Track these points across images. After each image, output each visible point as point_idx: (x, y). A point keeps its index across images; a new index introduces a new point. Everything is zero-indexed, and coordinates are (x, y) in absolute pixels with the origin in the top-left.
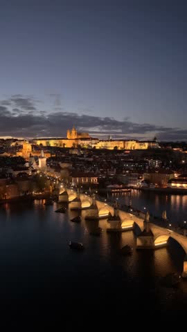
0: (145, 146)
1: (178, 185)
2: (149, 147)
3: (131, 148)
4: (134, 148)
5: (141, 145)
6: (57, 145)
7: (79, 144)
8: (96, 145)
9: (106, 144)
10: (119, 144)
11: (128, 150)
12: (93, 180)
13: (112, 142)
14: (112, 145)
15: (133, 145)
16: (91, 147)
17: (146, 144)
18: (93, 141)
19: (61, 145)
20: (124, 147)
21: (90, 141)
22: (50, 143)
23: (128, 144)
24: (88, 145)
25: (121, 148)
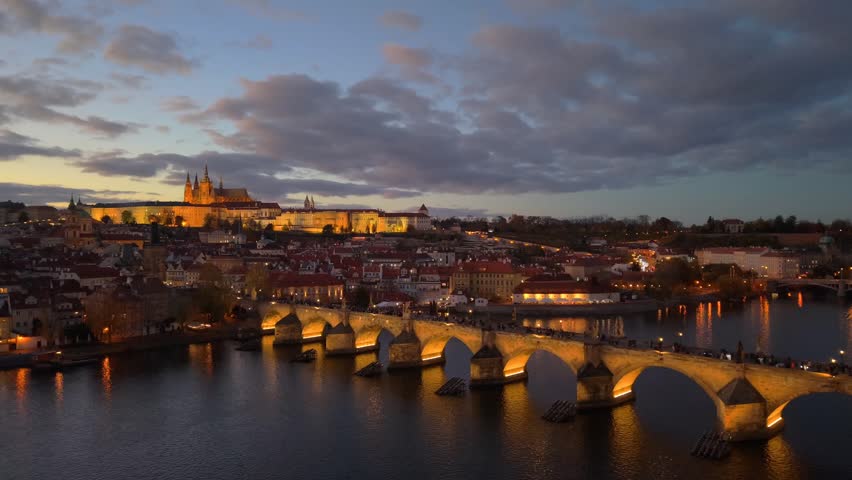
0: (402, 226)
1: (539, 297)
2: (410, 228)
3: (368, 229)
4: (374, 230)
5: (390, 223)
6: (159, 219)
7: (223, 218)
8: (271, 221)
9: (302, 220)
10: (334, 219)
11: (362, 235)
12: (332, 293)
13: (318, 215)
14: (318, 222)
15: (372, 223)
16: (259, 225)
17: (404, 221)
18: (264, 210)
19: (169, 221)
20: (350, 227)
21: (255, 212)
22: (134, 215)
23: (357, 220)
24: (251, 221)
25: (342, 229)
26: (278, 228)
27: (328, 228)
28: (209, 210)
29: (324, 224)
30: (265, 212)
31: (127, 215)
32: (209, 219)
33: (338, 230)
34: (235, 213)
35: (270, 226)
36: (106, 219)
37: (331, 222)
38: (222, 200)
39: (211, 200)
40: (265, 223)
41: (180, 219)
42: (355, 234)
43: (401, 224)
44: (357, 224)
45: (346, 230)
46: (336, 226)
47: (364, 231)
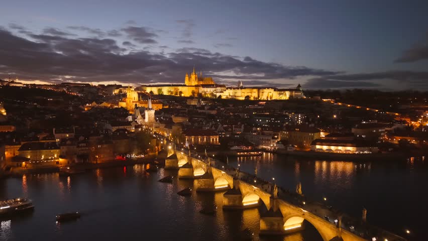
1: (325, 148)
2: (291, 97)
3: (267, 97)
4: (271, 98)
5: (280, 94)
6: (172, 93)
7: (200, 92)
8: (221, 94)
9: (235, 93)
10: (251, 93)
11: (264, 101)
12: (213, 140)
13: (243, 90)
14: (243, 94)
15: (270, 94)
16: (215, 96)
17: (288, 93)
18: (218, 88)
19: (176, 94)
20: (259, 97)
21: (214, 89)
22: (163, 90)
23: (263, 93)
24: (212, 94)
25: (254, 98)
26: (224, 97)
27: (248, 97)
28: (194, 89)
29: (246, 95)
30: (219, 89)
31: (160, 90)
32: (193, 92)
33: (252, 99)
34: (205, 89)
35: (220, 96)
36: (151, 92)
37: (249, 94)
38: (201, 83)
39: (196, 83)
40: (218, 95)
41: (181, 93)
42: (261, 101)
43: (285, 95)
44: (262, 95)
45: (256, 98)
46: (251, 96)
47: (266, 99)
